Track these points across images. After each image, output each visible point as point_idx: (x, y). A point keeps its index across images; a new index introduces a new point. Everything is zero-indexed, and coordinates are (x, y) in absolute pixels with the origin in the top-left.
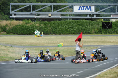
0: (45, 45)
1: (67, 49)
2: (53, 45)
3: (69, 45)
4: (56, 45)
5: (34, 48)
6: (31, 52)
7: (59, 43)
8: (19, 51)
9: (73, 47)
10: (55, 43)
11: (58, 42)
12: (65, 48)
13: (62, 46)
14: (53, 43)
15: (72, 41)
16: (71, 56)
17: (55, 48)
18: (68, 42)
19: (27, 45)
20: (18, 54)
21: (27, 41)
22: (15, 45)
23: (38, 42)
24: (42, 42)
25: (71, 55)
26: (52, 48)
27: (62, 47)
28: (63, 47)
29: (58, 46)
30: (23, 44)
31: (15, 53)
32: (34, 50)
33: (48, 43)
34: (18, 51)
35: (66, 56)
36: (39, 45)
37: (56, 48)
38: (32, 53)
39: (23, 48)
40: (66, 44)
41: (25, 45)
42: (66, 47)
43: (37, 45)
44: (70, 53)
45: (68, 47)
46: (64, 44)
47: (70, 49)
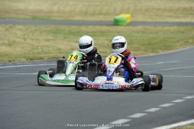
0: (77, 18)
1: (143, 32)
2: (101, 18)
3: (150, 20)
4: (111, 19)
5: (43, 28)
6: (32, 39)
7: (118, 15)
9: (160, 28)
10: (105, 14)
11: (115, 9)
12: (135, 28)
13: (129, 21)
14: (100, 14)
15: (159, 9)
16: (151, 54)
18: (147, 10)
19: (22, 17)
21: (21, 6)
23: (55, 8)
24: (68, 9)
25: (153, 52)
26: (98, 27)
27: (129, 24)
28: (131, 27)
29: (116, 23)
30: (8, 12)
32: (41, 32)
33: (86, 13)
35: (139, 52)
36: (57, 18)
37: (109, 28)
38: (34, 43)
39: (7, 27)
40: (140, 18)
41: (14, 16)
42: (139, 28)
43: (53, 18)
44: (149, 45)
45: (143, 27)
46: (132, 16)
47: (151, 33)
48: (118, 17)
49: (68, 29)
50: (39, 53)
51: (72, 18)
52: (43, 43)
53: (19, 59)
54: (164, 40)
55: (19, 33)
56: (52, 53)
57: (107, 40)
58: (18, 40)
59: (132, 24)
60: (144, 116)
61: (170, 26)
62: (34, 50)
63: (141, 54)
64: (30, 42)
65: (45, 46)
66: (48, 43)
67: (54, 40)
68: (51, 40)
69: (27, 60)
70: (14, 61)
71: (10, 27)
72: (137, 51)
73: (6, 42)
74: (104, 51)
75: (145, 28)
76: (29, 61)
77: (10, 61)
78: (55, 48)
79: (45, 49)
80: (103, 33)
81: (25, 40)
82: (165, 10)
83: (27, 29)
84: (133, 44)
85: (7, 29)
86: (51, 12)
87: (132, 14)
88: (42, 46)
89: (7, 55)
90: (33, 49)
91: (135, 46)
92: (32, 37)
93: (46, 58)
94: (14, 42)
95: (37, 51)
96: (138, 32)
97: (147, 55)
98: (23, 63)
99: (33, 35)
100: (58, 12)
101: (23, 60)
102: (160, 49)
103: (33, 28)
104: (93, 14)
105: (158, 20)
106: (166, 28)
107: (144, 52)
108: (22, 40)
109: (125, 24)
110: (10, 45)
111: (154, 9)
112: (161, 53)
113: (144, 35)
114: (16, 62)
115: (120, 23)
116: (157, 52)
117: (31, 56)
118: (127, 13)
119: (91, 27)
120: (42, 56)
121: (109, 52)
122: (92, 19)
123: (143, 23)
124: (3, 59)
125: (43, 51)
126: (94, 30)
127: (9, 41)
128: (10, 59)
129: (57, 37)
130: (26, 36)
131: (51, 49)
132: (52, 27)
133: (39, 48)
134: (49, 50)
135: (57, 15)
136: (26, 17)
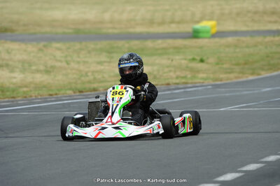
0: (139, 29)
1: (236, 46)
2: (173, 28)
3: (244, 29)
4: (188, 28)
5: (91, 45)
6: (78, 62)
7: (198, 22)
8: (25, 57)
9: (259, 39)
10: (179, 23)
11: (193, 14)
12: (223, 41)
13: (214, 31)
14: (172, 22)
15: (256, 13)
16: (251, 78)
17: (179, 42)
18: (238, 14)
19: (60, 30)
20: (23, 70)
21: (58, 14)
22: (6, 30)
23: (107, 16)
24: (125, 16)
25: (252, 74)
26: (170, 42)
27: (214, 36)
28: (217, 40)
29: (195, 35)
30: (39, 25)
31: (7, 65)
32: (89, 52)
33: (151, 22)
34: (18, 57)
35: (232, 76)
36: (110, 31)
37: (186, 42)
38: (82, 68)
39: (41, 45)
40: (230, 26)
41: (48, 29)
42: (230, 40)
43: (104, 31)
44: (245, 64)
45: (236, 38)
46: (218, 24)
47: (247, 47)
48: (198, 26)
49: (127, 45)
50: (89, 82)
51: (132, 30)
52: (94, 67)
53: (62, 92)
54: (268, 57)
55: (58, 54)
56: (109, 82)
57: (185, 59)
58: (58, 64)
59: (219, 34)
60: (261, 168)
61: (274, 36)
62: (83, 78)
63: (236, 78)
64: (76, 66)
65: (97, 72)
66: (102, 67)
67: (110, 62)
68: (105, 62)
69: (74, 92)
70: (56, 94)
71: (45, 46)
72: (230, 73)
73: (42, 68)
74: (182, 75)
75: (238, 40)
76: (78, 94)
77: (51, 95)
78: (112, 74)
79: (99, 76)
80: (178, 50)
81: (68, 64)
82: (265, 13)
83: (69, 48)
84: (222, 64)
85: (40, 50)
86: (102, 22)
87: (218, 20)
88: (93, 72)
89: (45, 87)
90: (82, 76)
91: (225, 66)
92: (78, 59)
93: (101, 89)
94: (53, 67)
95: (87, 79)
96: (228, 46)
97: (244, 79)
98: (70, 97)
99: (79, 57)
100: (111, 22)
101: (70, 92)
102: (263, 69)
103: (77, 46)
104: (162, 23)
105: (256, 27)
106: (269, 39)
107: (240, 75)
108: (64, 64)
109: (209, 35)
110: (47, 72)
111: (249, 12)
112: (265, 74)
113: (238, 50)
114: (59, 96)
115: (201, 35)
116: (259, 74)
117: (79, 87)
118: (211, 19)
119: (160, 41)
120: (95, 85)
121: (189, 76)
122: (161, 29)
123: (235, 33)
124: (41, 92)
125: (95, 79)
126: (164, 45)
127: (46, 66)
128: (51, 93)
129: (112, 58)
130: (69, 59)
131: (106, 76)
132: (104, 44)
133: (89, 74)
134: (103, 77)
135: (110, 25)
136: (67, 31)
